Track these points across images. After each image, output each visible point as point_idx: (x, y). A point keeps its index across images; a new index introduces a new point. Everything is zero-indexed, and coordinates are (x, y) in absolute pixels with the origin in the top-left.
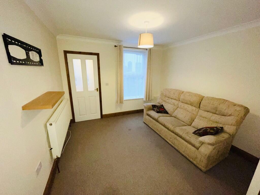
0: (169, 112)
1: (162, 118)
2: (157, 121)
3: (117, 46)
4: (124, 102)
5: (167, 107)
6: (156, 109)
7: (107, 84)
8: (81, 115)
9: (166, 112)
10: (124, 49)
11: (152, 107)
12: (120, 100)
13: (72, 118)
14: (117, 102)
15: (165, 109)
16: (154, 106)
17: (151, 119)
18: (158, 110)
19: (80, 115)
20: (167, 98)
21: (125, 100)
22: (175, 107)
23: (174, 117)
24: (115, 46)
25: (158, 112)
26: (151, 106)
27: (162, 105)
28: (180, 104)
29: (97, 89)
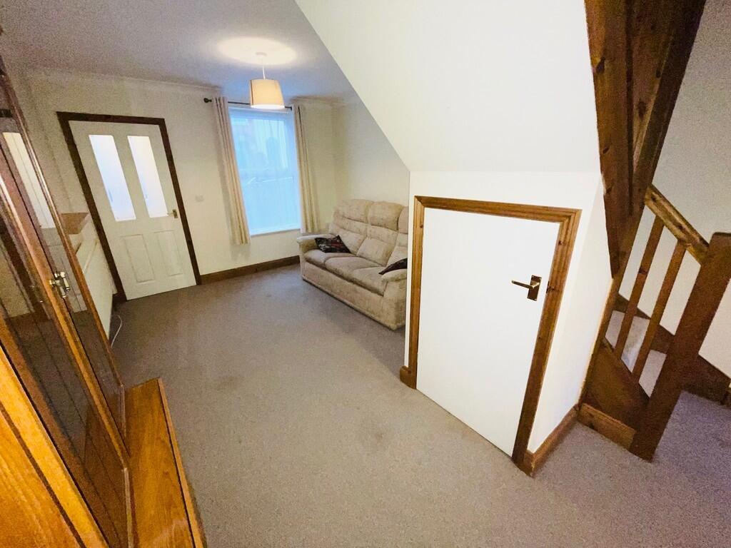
0: (350, 249)
1: (336, 260)
2: (323, 267)
3: (211, 101)
4: (251, 241)
5: (348, 240)
6: (323, 245)
7: (199, 199)
8: (141, 282)
9: (345, 250)
10: (231, 107)
11: (315, 241)
12: (241, 237)
13: (115, 292)
14: (233, 241)
15: (343, 244)
16: (319, 241)
17: (314, 267)
18: (328, 247)
19: (137, 282)
20: (347, 221)
21: (253, 236)
22: (361, 237)
23: (360, 257)
24: (206, 100)
25: (327, 251)
26: (312, 240)
27: (338, 237)
28: (370, 228)
29: (174, 211)
